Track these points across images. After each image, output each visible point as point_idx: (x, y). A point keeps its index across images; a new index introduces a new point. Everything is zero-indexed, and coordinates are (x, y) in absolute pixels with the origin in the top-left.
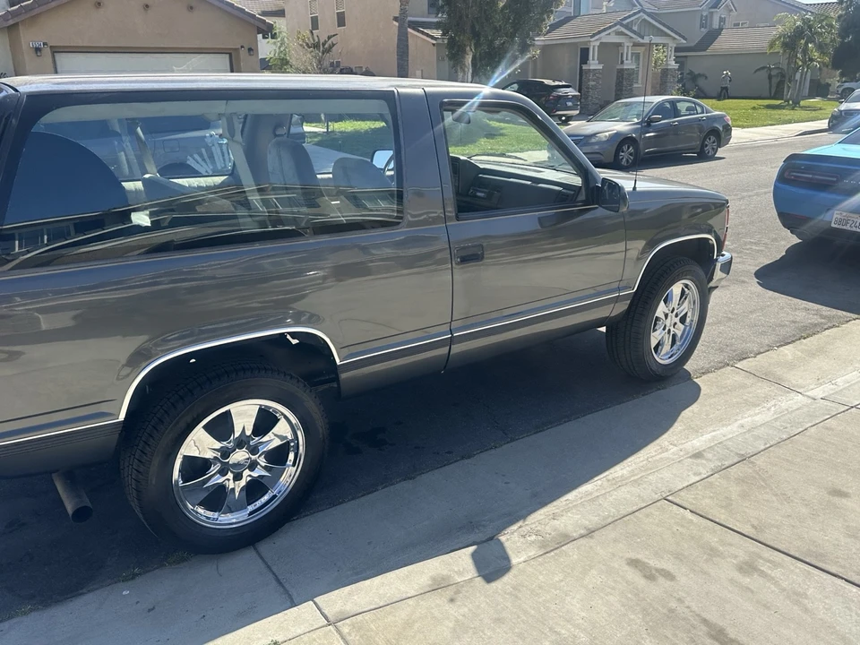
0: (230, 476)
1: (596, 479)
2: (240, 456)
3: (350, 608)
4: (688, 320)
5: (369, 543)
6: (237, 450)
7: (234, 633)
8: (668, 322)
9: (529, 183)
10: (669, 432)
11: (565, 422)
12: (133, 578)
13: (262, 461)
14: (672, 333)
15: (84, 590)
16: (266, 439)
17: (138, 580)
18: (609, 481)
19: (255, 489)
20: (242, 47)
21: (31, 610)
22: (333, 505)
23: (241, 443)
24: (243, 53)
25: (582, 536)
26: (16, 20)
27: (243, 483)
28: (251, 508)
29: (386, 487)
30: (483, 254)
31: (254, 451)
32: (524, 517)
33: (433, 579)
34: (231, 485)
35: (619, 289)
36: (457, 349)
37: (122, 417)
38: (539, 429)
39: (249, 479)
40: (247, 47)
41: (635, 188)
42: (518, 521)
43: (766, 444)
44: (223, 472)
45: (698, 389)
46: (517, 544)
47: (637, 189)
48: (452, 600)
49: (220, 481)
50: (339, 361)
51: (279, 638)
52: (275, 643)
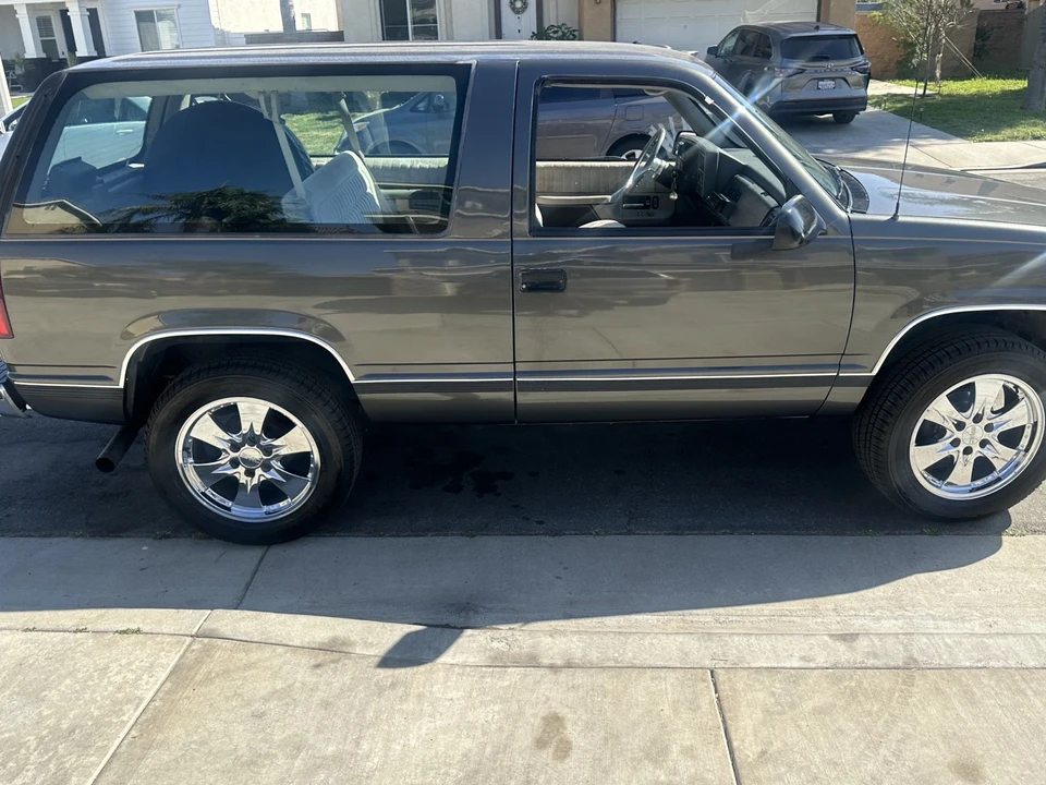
0: (241, 469)
2: (251, 452)
3: (227, 631)
4: (1024, 442)
5: (355, 584)
6: (247, 446)
11: (724, 534)
12: (161, 538)
13: (277, 465)
14: (975, 455)
16: (276, 443)
17: (164, 541)
18: (684, 621)
19: (269, 493)
21: (82, 536)
22: (370, 534)
23: (252, 439)
25: (552, 667)
27: (255, 481)
28: (265, 508)
29: (437, 535)
30: (565, 283)
31: (267, 450)
32: (527, 621)
33: (334, 640)
34: (243, 479)
35: (839, 367)
36: (525, 398)
37: (121, 384)
39: (262, 479)
41: (895, 216)
42: (516, 622)
44: (235, 463)
45: (999, 545)
46: (472, 645)
47: (901, 219)
48: (318, 666)
49: (229, 472)
50: (352, 379)
51: (145, 629)
52: (138, 631)
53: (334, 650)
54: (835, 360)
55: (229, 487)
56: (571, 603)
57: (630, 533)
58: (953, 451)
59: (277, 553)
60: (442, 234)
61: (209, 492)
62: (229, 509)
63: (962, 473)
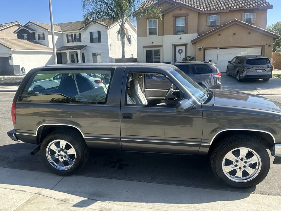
0: (60, 157)
2: (62, 153)
5: (79, 187)
11: (174, 185)
12: (43, 172)
13: (68, 156)
16: (68, 151)
19: (66, 163)
21: (27, 170)
22: (88, 176)
23: (62, 150)
27: (63, 160)
28: (65, 167)
29: (104, 178)
30: (132, 117)
31: (66, 153)
34: (60, 159)
35: (201, 142)
37: (36, 135)
39: (64, 160)
40: (268, 44)
46: (98, 205)
47: (215, 105)
48: (59, 204)
49: (57, 157)
50: (84, 137)
51: (26, 191)
52: (25, 191)
53: (65, 201)
54: (200, 140)
55: (57, 161)
56: (127, 198)
57: (150, 182)
58: (235, 168)
59: (66, 178)
60: (105, 104)
61: (53, 162)
62: (57, 166)
63: (239, 174)
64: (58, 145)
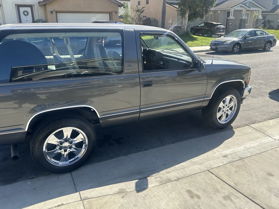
0: (63, 150)
1: (187, 161)
2: (66, 144)
3: (89, 196)
4: (233, 109)
5: (106, 175)
6: (65, 142)
7: (52, 200)
8: (224, 109)
9: (177, 60)
10: (218, 147)
11: (183, 141)
13: (74, 146)
14: (226, 113)
15: (18, 181)
16: (74, 140)
17: (34, 179)
18: (191, 162)
19: (71, 155)
20: (113, 11)
24: (114, 13)
25: (175, 180)
26: (46, 3)
27: (67, 153)
28: (70, 161)
29: (117, 157)
30: (152, 84)
31: (71, 143)
32: (159, 172)
33: (120, 189)
34: (63, 153)
35: (204, 98)
36: (142, 115)
37: (26, 130)
38: (173, 142)
39: (69, 151)
40: (115, 11)
41: (212, 63)
42: (156, 173)
43: (251, 154)
44: (60, 149)
45: (234, 132)
46: (153, 180)
48: (123, 197)
49: (59, 151)
50: (99, 116)
51: (64, 203)
52: (63, 204)
54: (204, 96)
56: (165, 165)
57: (163, 145)
58: (223, 113)
60: (122, 74)
61: (52, 159)
62: (58, 163)
63: (224, 118)
64: (60, 135)
